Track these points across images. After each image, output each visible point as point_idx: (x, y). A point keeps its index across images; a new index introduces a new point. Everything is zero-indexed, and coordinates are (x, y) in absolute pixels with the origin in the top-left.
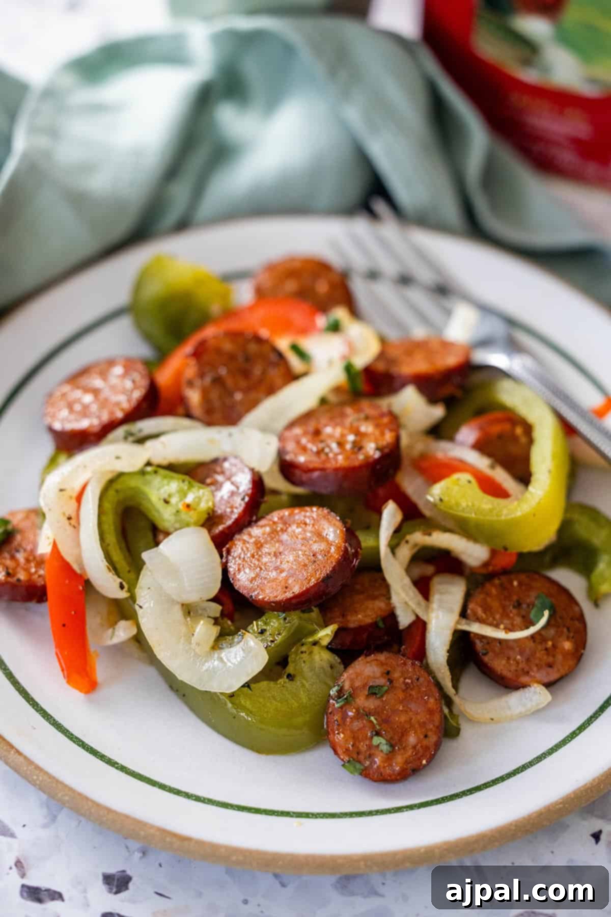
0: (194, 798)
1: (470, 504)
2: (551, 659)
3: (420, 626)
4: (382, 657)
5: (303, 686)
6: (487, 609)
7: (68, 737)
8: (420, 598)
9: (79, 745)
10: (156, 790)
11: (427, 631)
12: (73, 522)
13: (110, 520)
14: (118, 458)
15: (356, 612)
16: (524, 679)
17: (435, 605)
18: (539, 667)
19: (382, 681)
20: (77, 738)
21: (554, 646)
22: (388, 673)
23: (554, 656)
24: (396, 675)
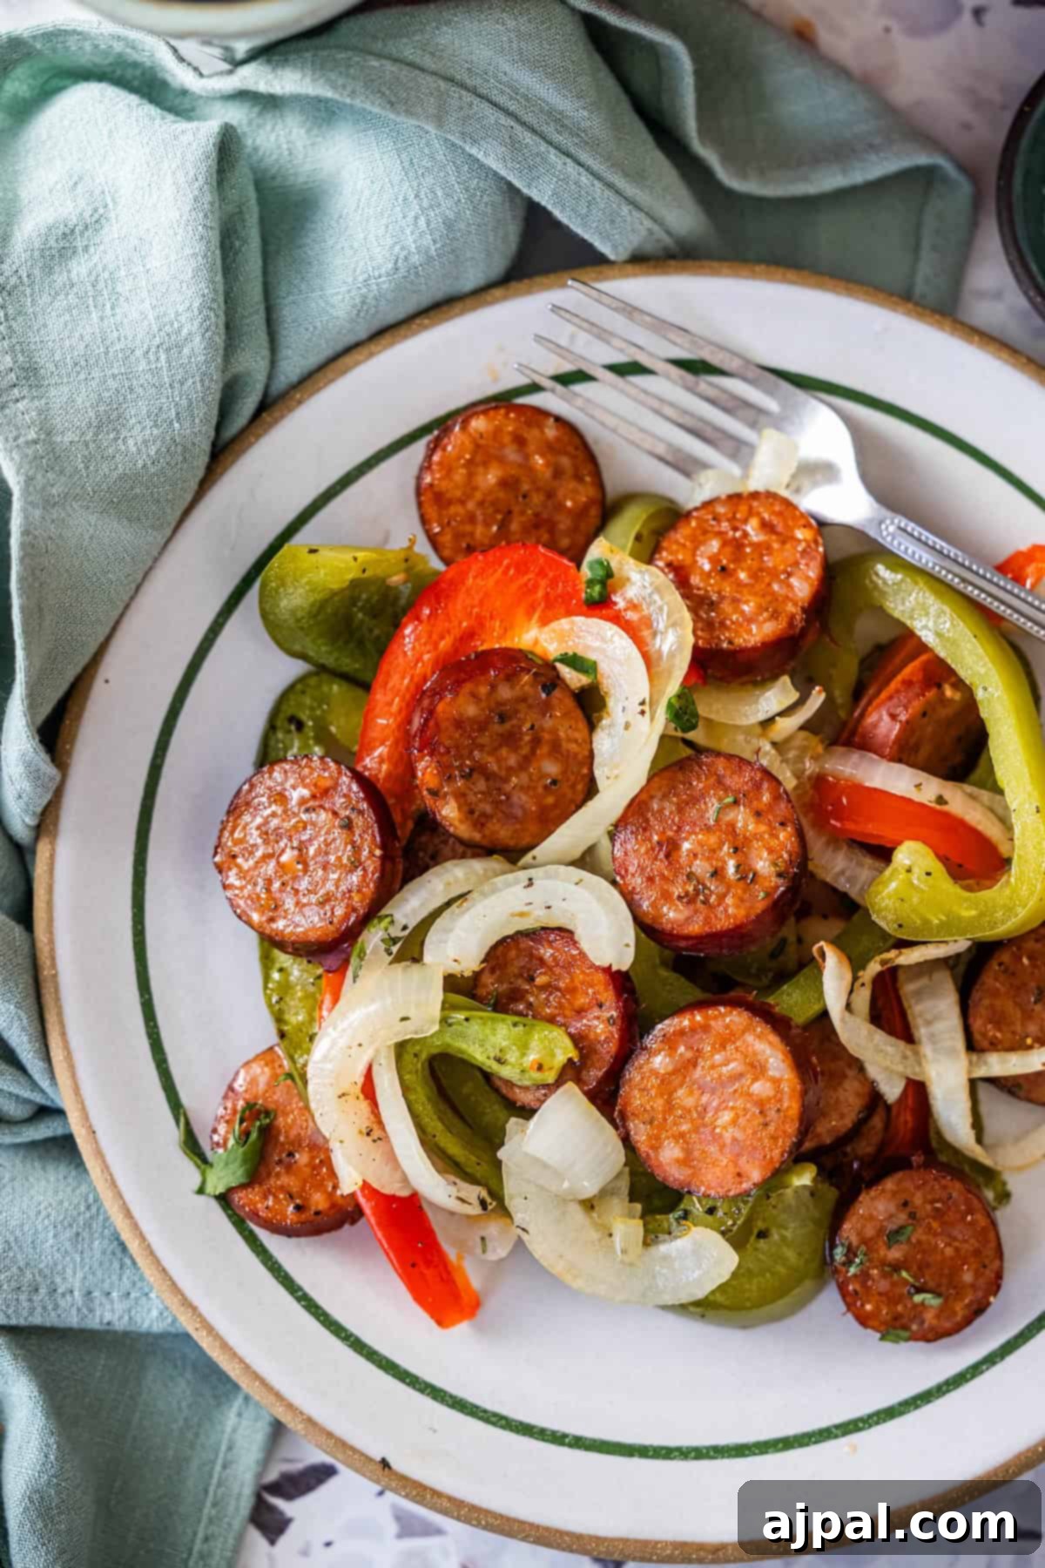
0: (693, 1454)
1: (944, 918)
3: (918, 1091)
4: (889, 1184)
5: (783, 1239)
7: (481, 1419)
8: (901, 1044)
9: (503, 1427)
10: (636, 1462)
11: (931, 1097)
12: (377, 1133)
13: (421, 1094)
14: (404, 1019)
17: (927, 1049)
19: (902, 1219)
20: (495, 1415)
22: (905, 1204)
24: (918, 1200)
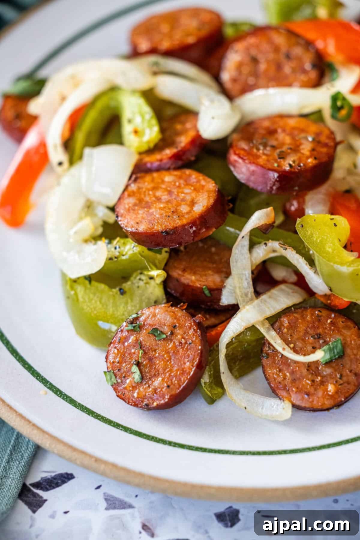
2: (312, 390)
6: (292, 327)
15: (195, 274)
16: (283, 393)
18: (299, 391)
19: (166, 329)
21: (322, 383)
22: (175, 327)
23: (316, 389)
24: (179, 331)
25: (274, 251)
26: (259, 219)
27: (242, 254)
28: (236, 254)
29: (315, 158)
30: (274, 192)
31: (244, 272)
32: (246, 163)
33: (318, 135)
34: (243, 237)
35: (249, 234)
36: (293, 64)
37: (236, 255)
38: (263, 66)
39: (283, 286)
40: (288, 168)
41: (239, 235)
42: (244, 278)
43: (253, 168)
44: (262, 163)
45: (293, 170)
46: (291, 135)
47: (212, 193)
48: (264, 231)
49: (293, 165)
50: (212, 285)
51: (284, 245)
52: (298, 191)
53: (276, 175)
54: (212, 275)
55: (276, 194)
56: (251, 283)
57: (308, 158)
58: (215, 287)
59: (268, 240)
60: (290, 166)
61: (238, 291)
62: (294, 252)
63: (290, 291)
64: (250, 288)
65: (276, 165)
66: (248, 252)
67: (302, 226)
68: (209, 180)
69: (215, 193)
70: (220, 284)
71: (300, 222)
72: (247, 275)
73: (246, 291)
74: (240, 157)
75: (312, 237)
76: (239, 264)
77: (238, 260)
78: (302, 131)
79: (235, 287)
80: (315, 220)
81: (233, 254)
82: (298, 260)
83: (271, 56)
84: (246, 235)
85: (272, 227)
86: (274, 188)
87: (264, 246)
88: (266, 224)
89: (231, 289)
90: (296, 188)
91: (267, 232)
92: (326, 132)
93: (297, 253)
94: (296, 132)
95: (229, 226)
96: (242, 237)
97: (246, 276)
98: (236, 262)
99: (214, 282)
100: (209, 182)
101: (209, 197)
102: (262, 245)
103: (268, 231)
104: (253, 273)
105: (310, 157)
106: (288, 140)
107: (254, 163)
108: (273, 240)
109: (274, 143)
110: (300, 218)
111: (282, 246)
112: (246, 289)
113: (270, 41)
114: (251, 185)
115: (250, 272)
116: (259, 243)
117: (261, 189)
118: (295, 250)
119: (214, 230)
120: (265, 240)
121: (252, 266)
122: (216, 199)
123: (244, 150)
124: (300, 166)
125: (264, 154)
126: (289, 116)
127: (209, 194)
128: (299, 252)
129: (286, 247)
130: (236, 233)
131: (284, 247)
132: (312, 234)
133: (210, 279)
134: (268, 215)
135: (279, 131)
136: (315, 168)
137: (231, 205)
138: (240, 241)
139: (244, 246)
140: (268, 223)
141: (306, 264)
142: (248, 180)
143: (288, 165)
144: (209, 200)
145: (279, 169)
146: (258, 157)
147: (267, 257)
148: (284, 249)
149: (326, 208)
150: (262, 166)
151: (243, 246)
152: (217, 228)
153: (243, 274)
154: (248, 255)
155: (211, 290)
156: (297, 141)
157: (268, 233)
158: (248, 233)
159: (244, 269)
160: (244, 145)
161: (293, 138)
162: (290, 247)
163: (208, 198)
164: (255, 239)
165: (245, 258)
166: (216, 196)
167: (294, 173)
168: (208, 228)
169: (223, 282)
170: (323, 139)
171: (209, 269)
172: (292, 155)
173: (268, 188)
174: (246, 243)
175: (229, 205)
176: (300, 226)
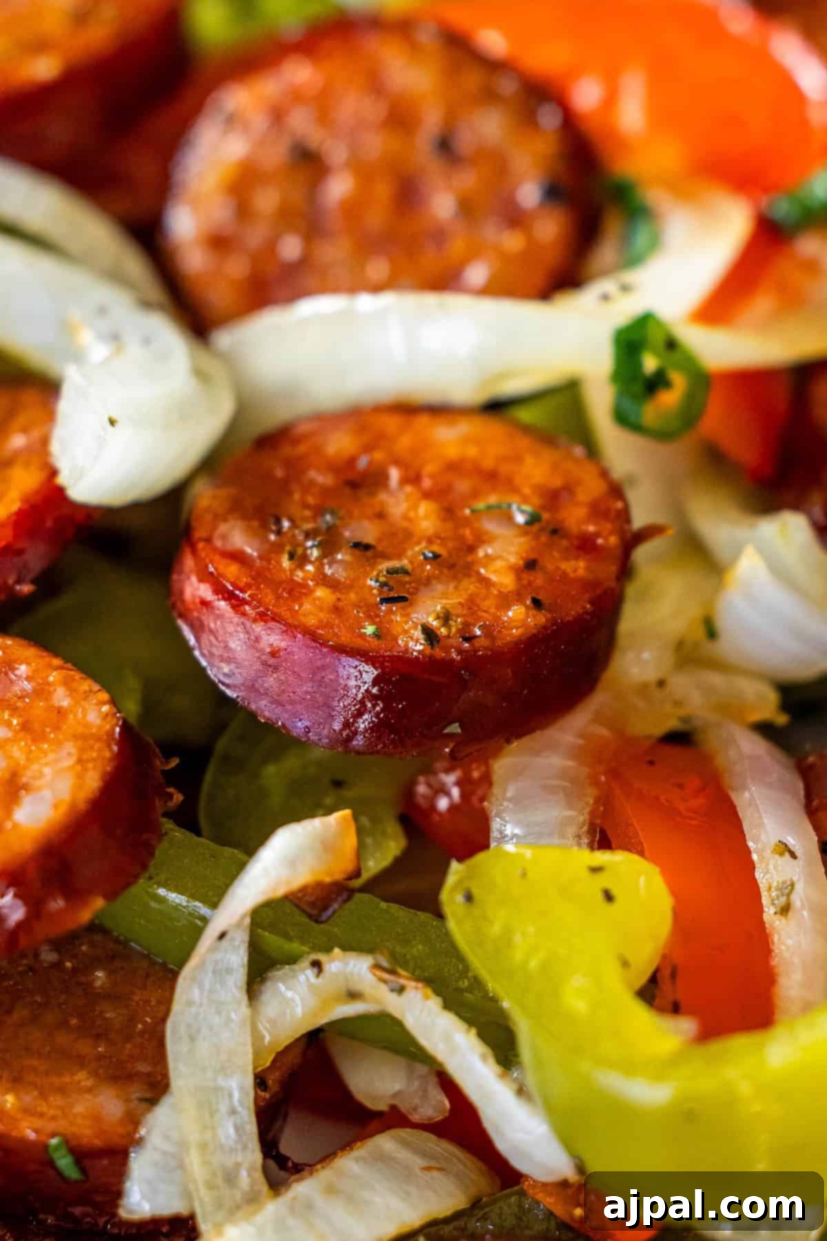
15: (16, 1083)
25: (353, 995)
26: (292, 862)
27: (219, 1007)
28: (190, 1003)
29: (537, 603)
30: (359, 741)
31: (221, 1082)
32: (244, 614)
33: (553, 498)
34: (222, 936)
35: (248, 921)
36: (468, 179)
37: (193, 1010)
38: (338, 188)
39: (386, 1142)
40: (417, 645)
41: (205, 920)
42: (223, 1108)
43: (272, 638)
44: (311, 621)
45: (439, 653)
46: (441, 495)
47: (98, 745)
48: (315, 912)
49: (443, 631)
50: (86, 1134)
51: (392, 972)
52: (461, 742)
53: (370, 673)
54: (89, 1090)
55: (369, 750)
56: (252, 1128)
57: (506, 601)
58: (98, 1143)
59: (328, 950)
60: (429, 633)
61: (194, 1160)
62: (434, 1003)
63: (418, 1162)
64: (245, 1147)
65: (370, 630)
66: (242, 996)
67: (469, 898)
68: (87, 685)
69: (109, 746)
70: (121, 1130)
71: (460, 882)
72: (236, 1095)
73: (230, 1161)
74: (220, 590)
75: (509, 943)
76: (203, 1048)
77: (199, 1031)
78: (491, 478)
79: (183, 1145)
80: (524, 875)
81: (177, 1007)
82: (448, 1038)
83: (376, 144)
84: (239, 925)
85: (345, 895)
86: (363, 724)
87: (310, 973)
88: (319, 885)
89: (165, 1153)
90: (455, 728)
91: (324, 916)
92: (591, 487)
93: (448, 1006)
94: (463, 486)
95: (165, 885)
96: (217, 933)
97: (230, 1096)
98: (192, 1039)
99: (97, 1118)
100: (87, 695)
101: (80, 761)
102: (303, 970)
103: (330, 911)
104: (260, 1081)
105: (518, 597)
106: (425, 517)
107: (276, 618)
108: (346, 948)
109: (368, 532)
110: (461, 859)
111: (386, 976)
112: (232, 1150)
113: (375, 84)
114: (264, 709)
115: (249, 1081)
116: (292, 960)
117: (308, 730)
118: (438, 993)
119: (99, 903)
120: (317, 948)
121: (257, 1055)
122: (110, 773)
123: (237, 557)
124: (469, 639)
125: (324, 580)
126: (440, 411)
127: (82, 750)
128: (453, 1003)
129: (403, 981)
130: (194, 915)
131: (392, 982)
132: (508, 933)
133: (80, 1107)
134: (328, 846)
135: (394, 474)
136: (533, 643)
137: (178, 798)
138: (212, 949)
139: (229, 971)
140: (328, 879)
141: (484, 1058)
142: (252, 687)
143: (418, 634)
144: (80, 777)
145: (381, 647)
146: (297, 591)
147: (323, 1020)
148: (392, 990)
149: (578, 816)
150: (312, 635)
151: (221, 972)
152: (111, 896)
153: (217, 1089)
154: (244, 1009)
155: (81, 1155)
156: (467, 522)
157: (329, 918)
158: (243, 917)
159: (223, 1070)
160: (239, 538)
161: (449, 512)
162: (418, 979)
163: (79, 768)
164: (272, 941)
165: (229, 1020)
166: (110, 760)
167: (447, 664)
168: (75, 895)
169: (133, 1120)
170: (576, 517)
171: (81, 1061)
172: (439, 587)
173: (337, 726)
174: (237, 958)
175: (170, 796)
176: (459, 898)
